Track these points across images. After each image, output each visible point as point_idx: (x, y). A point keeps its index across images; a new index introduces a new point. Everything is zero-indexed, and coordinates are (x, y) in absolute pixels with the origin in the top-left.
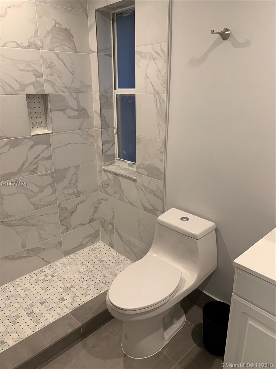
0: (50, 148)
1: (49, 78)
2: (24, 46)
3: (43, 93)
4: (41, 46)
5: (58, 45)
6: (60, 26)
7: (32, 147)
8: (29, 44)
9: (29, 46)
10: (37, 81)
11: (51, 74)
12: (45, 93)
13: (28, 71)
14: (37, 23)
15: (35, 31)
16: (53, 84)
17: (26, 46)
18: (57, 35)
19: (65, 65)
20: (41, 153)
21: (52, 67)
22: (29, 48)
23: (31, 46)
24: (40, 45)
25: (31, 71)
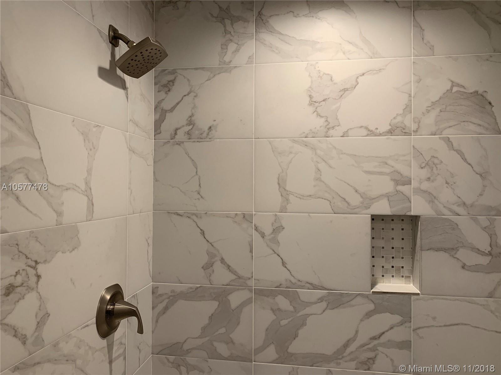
0: (407, 324)
1: (425, 186)
2: (381, 132)
3: (408, 214)
4: (415, 130)
5: (452, 123)
6: (462, 90)
7: (369, 315)
8: (390, 127)
9: (390, 132)
10: (397, 191)
11: (429, 178)
12: (412, 213)
13: (381, 173)
14: (411, 91)
15: (406, 104)
16: (431, 198)
17: (383, 133)
18: (454, 106)
19: (465, 160)
20: (387, 331)
21: (434, 166)
22: (390, 134)
23: (394, 131)
24: (414, 127)
25: (387, 174)
